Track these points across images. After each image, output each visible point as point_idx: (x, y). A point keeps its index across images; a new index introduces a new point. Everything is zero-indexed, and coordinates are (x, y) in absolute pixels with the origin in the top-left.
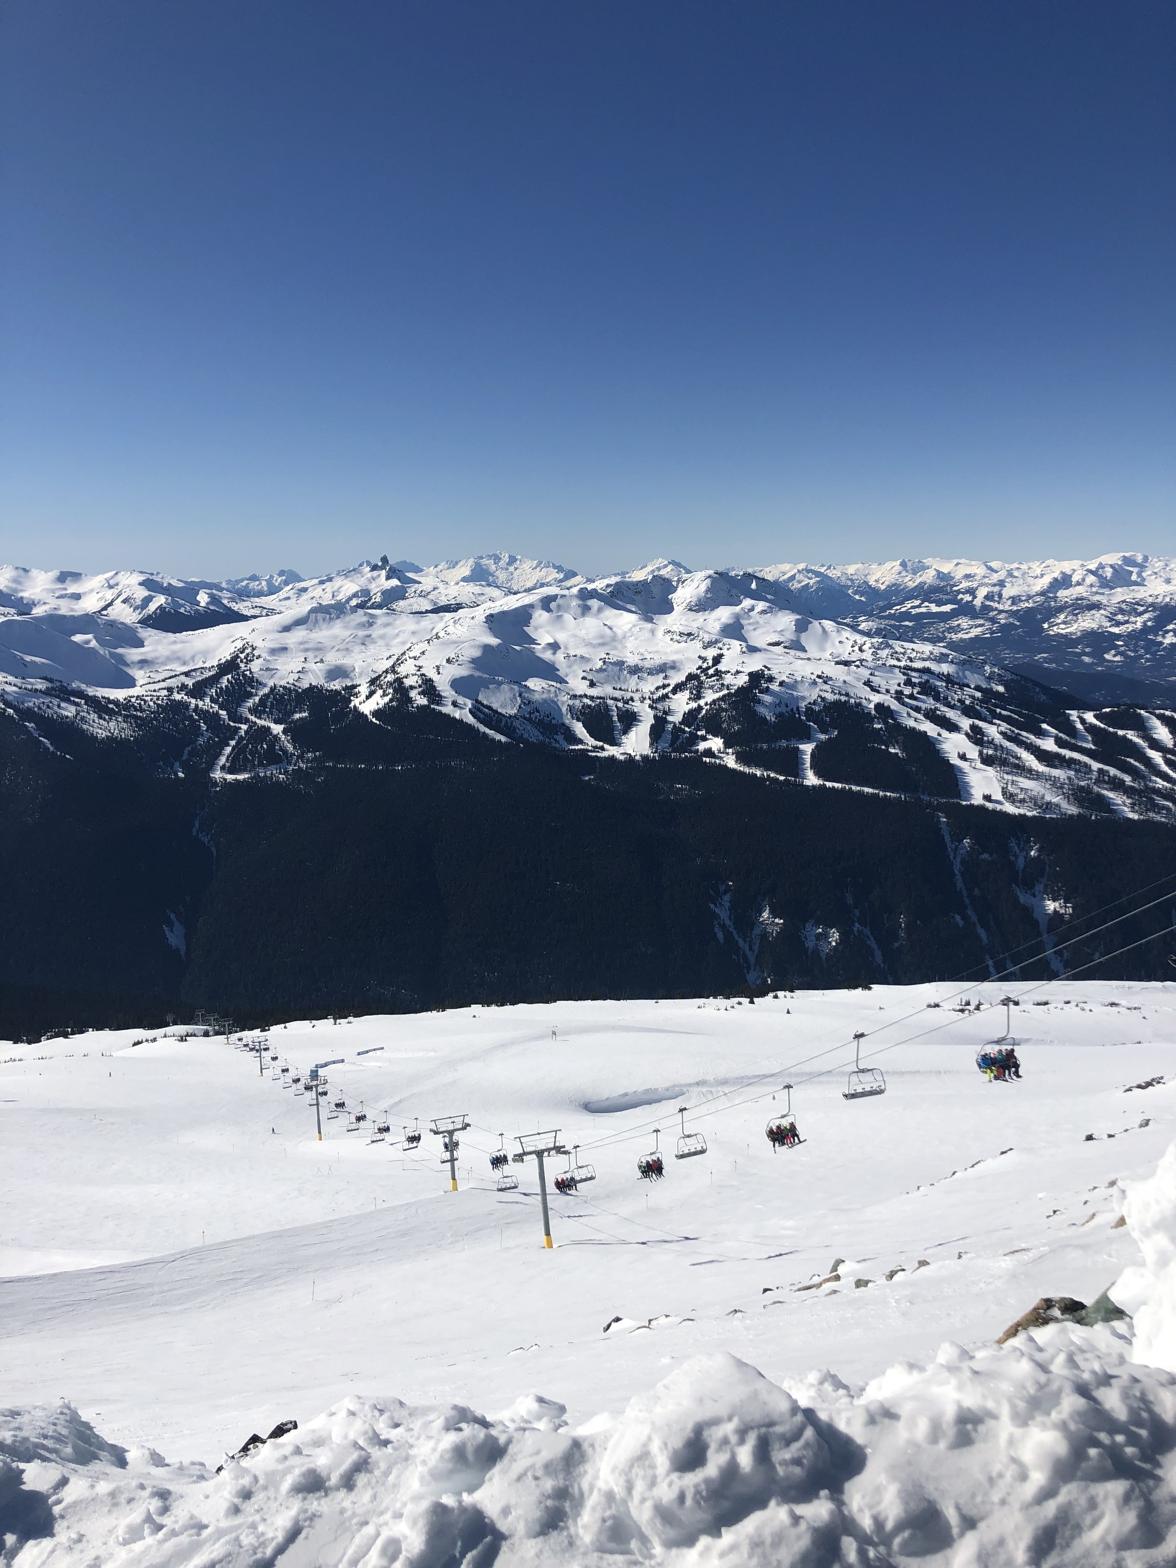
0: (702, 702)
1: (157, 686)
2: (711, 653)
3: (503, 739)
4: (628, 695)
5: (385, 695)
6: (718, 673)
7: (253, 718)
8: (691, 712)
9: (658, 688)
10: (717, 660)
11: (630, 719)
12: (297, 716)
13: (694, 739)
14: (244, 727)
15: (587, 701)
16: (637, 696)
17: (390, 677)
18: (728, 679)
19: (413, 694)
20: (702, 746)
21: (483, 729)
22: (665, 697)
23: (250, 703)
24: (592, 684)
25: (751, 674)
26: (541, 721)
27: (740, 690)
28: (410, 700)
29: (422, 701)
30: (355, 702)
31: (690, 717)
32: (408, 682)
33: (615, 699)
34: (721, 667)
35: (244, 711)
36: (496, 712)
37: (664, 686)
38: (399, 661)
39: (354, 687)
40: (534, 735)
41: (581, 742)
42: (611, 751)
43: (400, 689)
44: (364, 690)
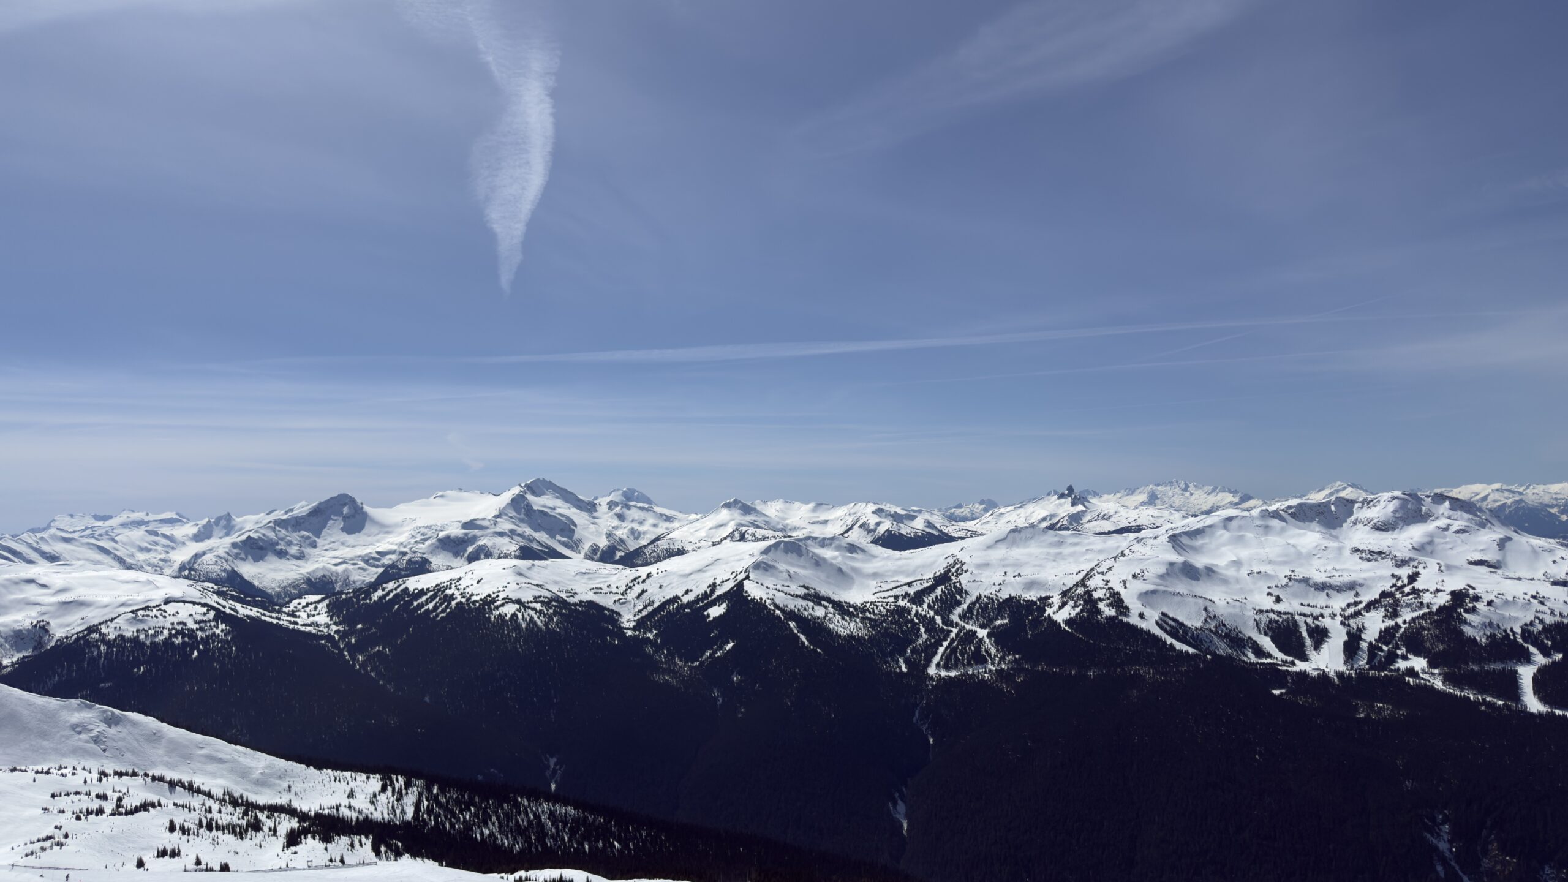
0: (1400, 621)
1: (886, 594)
2: (1405, 572)
3: (1191, 650)
4: (1317, 612)
5: (1076, 606)
6: (1415, 592)
7: (962, 623)
8: (1387, 629)
9: (1349, 605)
10: (1413, 578)
11: (1320, 635)
12: (998, 622)
13: (1392, 657)
14: (955, 631)
15: (1273, 616)
16: (1326, 612)
17: (1080, 590)
18: (1427, 598)
19: (1102, 606)
20: (1402, 665)
21: (1169, 640)
22: (1357, 614)
23: (958, 610)
24: (1278, 600)
25: (1453, 593)
26: (1227, 636)
27: (1441, 609)
28: (1099, 611)
29: (1110, 612)
30: (1049, 611)
31: (1386, 635)
32: (1096, 595)
33: (1305, 615)
34: (1419, 585)
35: (955, 618)
36: (1181, 624)
37: (1356, 604)
38: (1088, 576)
39: (1048, 598)
40: (1223, 649)
41: (1269, 656)
42: (1300, 666)
43: (1090, 602)
44: (1056, 600)
